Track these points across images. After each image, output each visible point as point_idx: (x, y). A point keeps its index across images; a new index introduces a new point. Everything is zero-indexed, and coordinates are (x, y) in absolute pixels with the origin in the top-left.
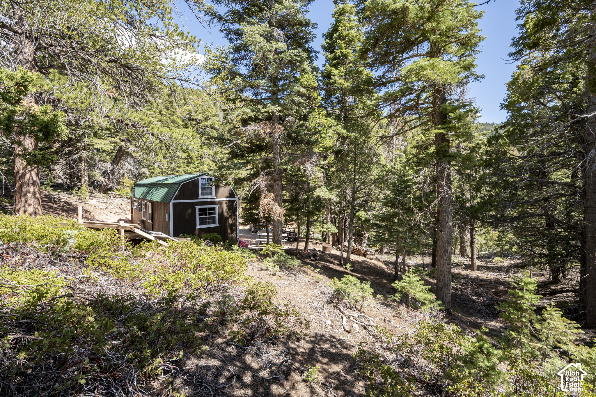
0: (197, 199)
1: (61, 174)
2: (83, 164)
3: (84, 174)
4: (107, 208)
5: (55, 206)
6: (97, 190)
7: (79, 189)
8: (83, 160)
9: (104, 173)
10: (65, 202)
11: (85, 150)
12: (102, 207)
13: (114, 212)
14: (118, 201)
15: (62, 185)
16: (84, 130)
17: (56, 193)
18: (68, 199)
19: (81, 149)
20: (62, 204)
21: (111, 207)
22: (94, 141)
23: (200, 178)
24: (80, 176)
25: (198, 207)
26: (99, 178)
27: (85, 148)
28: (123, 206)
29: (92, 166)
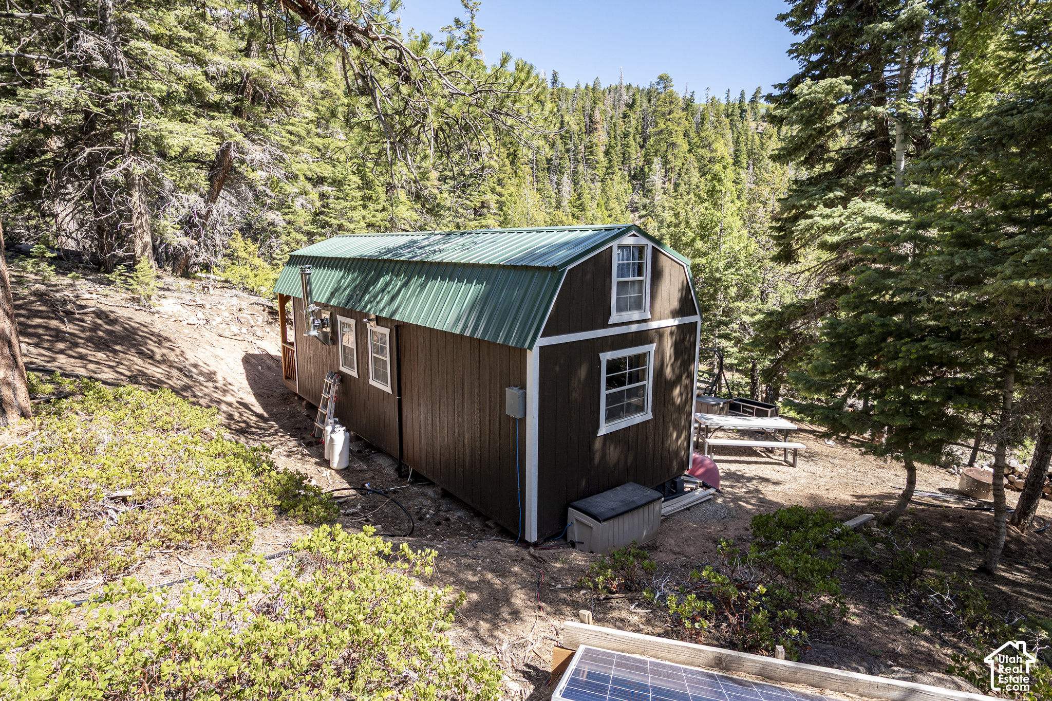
0: (605, 325)
1: (73, 226)
2: (136, 195)
3: (141, 226)
4: (207, 322)
5: (69, 328)
6: (169, 269)
7: (130, 268)
8: (134, 185)
9: (188, 225)
10: (100, 314)
11: (139, 154)
12: (196, 321)
13: (227, 334)
14: (231, 300)
15: (77, 255)
16: (131, 93)
17: (66, 280)
18: (103, 299)
19: (127, 149)
20: (88, 319)
21: (219, 319)
22: (163, 126)
23: (614, 244)
24: (130, 231)
25: (606, 357)
26: (177, 238)
27: (138, 147)
28: (245, 315)
29: (157, 202)
